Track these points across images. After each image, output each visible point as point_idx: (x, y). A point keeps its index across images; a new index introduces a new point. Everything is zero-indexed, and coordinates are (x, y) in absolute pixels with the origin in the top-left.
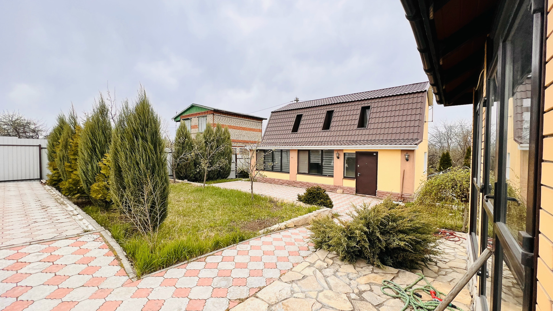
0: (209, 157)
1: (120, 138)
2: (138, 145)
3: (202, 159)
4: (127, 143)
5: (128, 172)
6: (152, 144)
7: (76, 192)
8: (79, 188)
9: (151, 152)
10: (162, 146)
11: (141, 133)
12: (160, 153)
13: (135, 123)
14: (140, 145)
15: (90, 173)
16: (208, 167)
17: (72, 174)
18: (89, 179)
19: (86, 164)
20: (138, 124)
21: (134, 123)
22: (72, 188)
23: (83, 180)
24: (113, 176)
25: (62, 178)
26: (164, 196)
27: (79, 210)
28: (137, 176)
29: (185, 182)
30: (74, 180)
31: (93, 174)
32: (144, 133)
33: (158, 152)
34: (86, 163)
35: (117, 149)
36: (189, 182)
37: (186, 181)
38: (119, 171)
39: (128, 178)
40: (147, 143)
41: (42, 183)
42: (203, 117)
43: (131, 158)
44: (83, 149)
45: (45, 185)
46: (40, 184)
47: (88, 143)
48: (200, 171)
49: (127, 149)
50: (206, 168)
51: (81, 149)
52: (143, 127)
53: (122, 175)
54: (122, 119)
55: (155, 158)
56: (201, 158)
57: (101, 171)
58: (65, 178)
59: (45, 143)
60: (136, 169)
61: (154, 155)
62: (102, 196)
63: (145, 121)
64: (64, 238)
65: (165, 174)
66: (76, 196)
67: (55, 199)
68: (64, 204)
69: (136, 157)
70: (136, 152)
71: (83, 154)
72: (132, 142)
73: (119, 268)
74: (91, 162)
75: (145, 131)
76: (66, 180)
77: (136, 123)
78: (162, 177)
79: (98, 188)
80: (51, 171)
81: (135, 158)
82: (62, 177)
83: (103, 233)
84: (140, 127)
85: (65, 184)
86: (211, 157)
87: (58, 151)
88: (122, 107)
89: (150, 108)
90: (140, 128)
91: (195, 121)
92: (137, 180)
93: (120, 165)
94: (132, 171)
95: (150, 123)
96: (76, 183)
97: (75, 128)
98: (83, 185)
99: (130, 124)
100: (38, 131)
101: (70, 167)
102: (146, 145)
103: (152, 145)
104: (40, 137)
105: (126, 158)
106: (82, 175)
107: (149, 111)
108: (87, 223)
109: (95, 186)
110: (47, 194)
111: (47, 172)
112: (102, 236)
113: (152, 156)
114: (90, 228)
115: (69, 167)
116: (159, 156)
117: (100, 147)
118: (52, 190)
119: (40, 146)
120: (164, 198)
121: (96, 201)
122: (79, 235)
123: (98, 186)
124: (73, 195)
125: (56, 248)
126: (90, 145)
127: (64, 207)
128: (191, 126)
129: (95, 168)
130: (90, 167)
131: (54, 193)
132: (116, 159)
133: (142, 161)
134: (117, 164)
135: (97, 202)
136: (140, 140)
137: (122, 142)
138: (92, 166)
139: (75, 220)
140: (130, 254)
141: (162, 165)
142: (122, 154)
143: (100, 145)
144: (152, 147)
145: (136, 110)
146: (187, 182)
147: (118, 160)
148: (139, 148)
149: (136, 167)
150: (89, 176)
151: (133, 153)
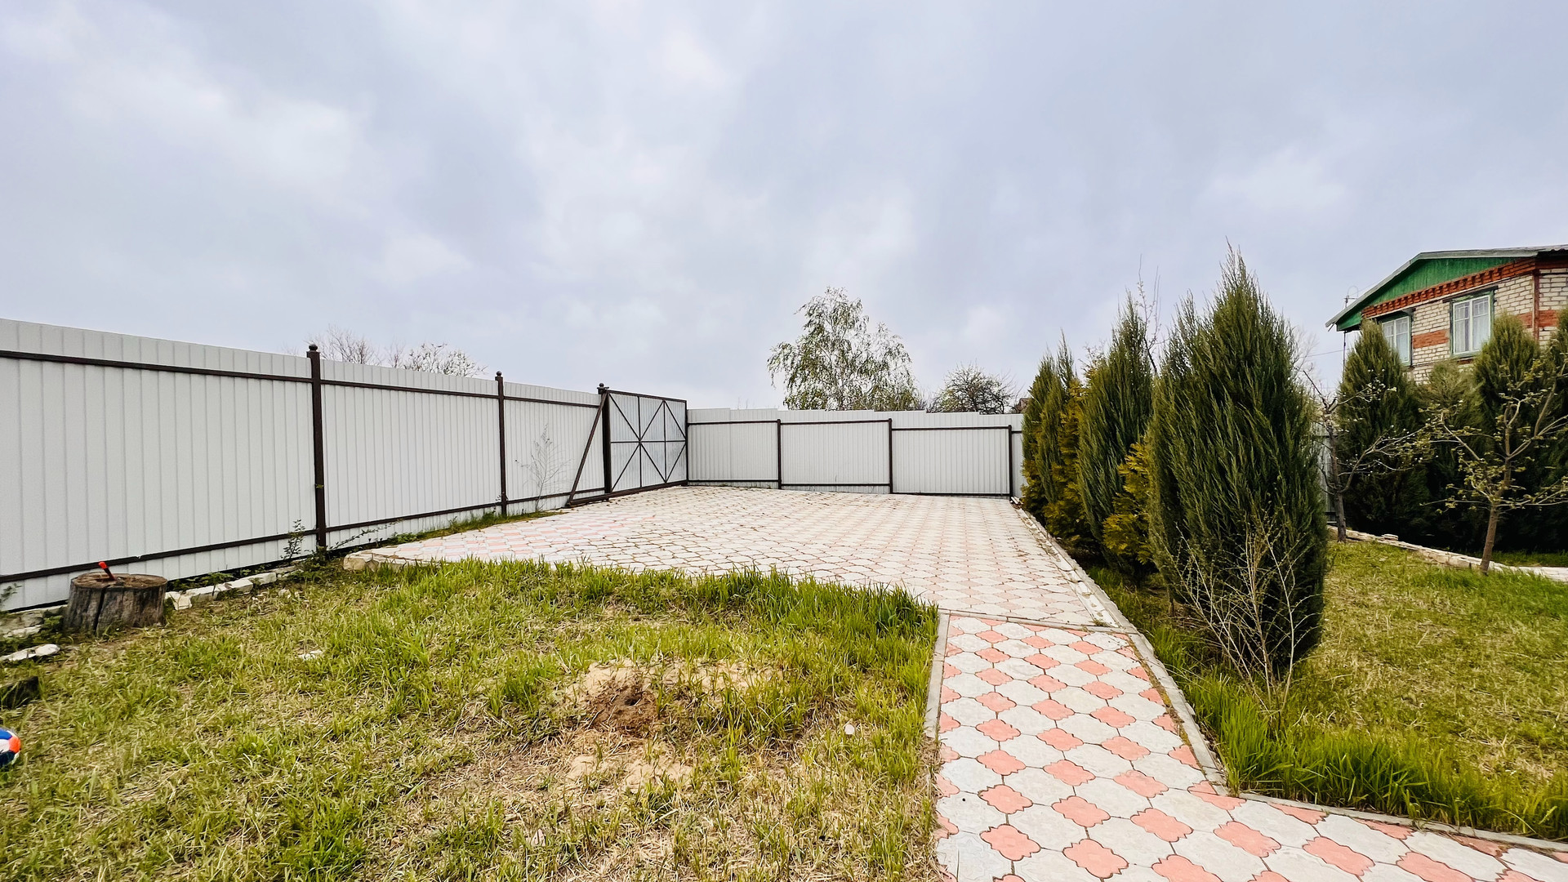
0: (1509, 456)
1: (1174, 403)
2: (1224, 418)
3: (1474, 459)
4: (1193, 414)
5: (1196, 494)
6: (1266, 412)
7: (1073, 530)
8: (1078, 521)
9: (1265, 438)
10: (1302, 416)
11: (1232, 384)
12: (1297, 439)
13: (1214, 357)
14: (1229, 418)
15: (1102, 489)
16: (1506, 494)
17: (1066, 489)
18: (1101, 504)
19: (1094, 468)
20: (1222, 359)
21: (1211, 357)
22: (1066, 519)
23: (1088, 505)
24: (1158, 501)
25: (1047, 495)
26: (1310, 576)
27: (1081, 573)
28: (1220, 504)
29: (1385, 542)
30: (1069, 502)
31: (1109, 492)
32: (1241, 384)
33: (1288, 436)
34: (1093, 464)
35: (1165, 431)
36: (1404, 544)
37: (1390, 540)
38: (1170, 487)
39: (1195, 509)
40: (1252, 411)
41: (1013, 503)
42: (1476, 294)
43: (1204, 458)
44: (1089, 432)
45: (1019, 508)
46: (1010, 505)
47: (1100, 419)
48: (1462, 507)
49: (1193, 431)
50: (1494, 499)
51: (1086, 433)
52: (1239, 365)
53: (1179, 500)
54: (1178, 350)
55: (1278, 457)
56: (1468, 457)
57: (1125, 487)
58: (1051, 496)
59: (1018, 421)
60: (1217, 487)
61: (1273, 447)
62: (1126, 548)
63: (1243, 349)
64: (1061, 625)
65: (1313, 505)
66: (1074, 539)
67: (1038, 540)
68: (1054, 555)
69: (1216, 452)
70: (1215, 438)
71: (1088, 442)
72: (1206, 411)
73: (1177, 741)
74: (1104, 463)
75: (1244, 376)
76: (1055, 502)
77: (1217, 356)
78: (1301, 516)
79: (1119, 528)
80: (1028, 481)
81: (1214, 453)
82: (1047, 493)
83: (1134, 638)
84: (1227, 366)
85: (1054, 510)
86: (1526, 453)
87: (1039, 440)
88: (1176, 319)
89: (1259, 305)
90: (1230, 370)
91: (1431, 316)
92: (1221, 516)
93: (1175, 473)
94: (1206, 491)
95: (1259, 352)
96: (1073, 509)
97: (1069, 387)
98: (1086, 514)
99: (1201, 362)
100: (1004, 397)
101: (1061, 472)
102: (1247, 417)
103: (1268, 417)
104: (1007, 409)
105: (1191, 455)
106: (1085, 494)
107: (1254, 317)
108: (1100, 608)
109: (1112, 523)
110: (1023, 526)
111: (1022, 481)
112: (1132, 644)
113: (1266, 451)
114: (1107, 618)
115: (1060, 474)
116: (1291, 448)
117: (1125, 427)
118: (1030, 521)
119: (1010, 427)
120: (1309, 583)
121: (1113, 556)
122: (1085, 629)
123: (1119, 524)
124: (1067, 537)
125: (1048, 644)
126: (1104, 423)
127: (1053, 559)
128: (1412, 340)
129: (1113, 478)
130: (1102, 476)
131: (1034, 526)
132: (1163, 458)
133: (1234, 465)
134: (1166, 471)
135: (1116, 561)
136: (1229, 403)
137: (1179, 411)
138: (1107, 473)
139: (1075, 591)
140: (1205, 715)
141: (1303, 477)
142: (1181, 444)
143: (1124, 420)
144: (1266, 422)
145: (1217, 319)
146: (1397, 543)
147: (1170, 459)
148: (1226, 427)
149: (1218, 480)
150: (1101, 496)
151: (1209, 441)
